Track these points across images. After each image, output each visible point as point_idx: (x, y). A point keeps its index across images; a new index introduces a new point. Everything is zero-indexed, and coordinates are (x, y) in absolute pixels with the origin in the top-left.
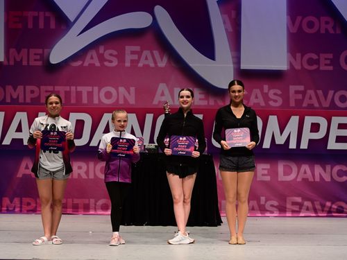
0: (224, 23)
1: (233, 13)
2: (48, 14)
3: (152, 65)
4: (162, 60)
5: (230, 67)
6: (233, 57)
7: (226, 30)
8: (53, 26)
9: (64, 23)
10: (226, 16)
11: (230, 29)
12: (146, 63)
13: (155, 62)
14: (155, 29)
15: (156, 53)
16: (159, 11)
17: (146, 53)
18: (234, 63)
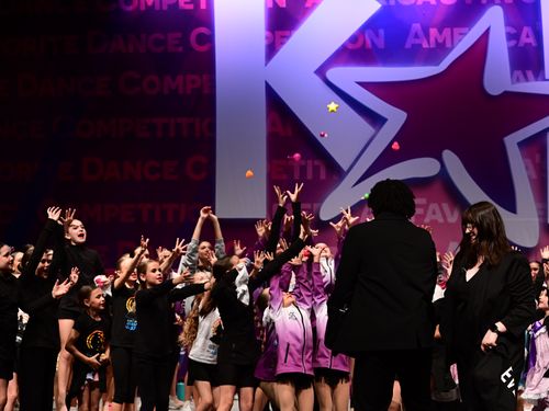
0: (527, 168)
1: (538, 157)
2: (316, 163)
3: (441, 220)
4: (452, 214)
5: (535, 221)
6: (538, 210)
7: (529, 177)
8: (323, 176)
9: (335, 173)
10: (529, 161)
11: (534, 176)
12: (434, 217)
13: (444, 216)
14: (443, 178)
15: (446, 206)
16: (448, 155)
17: (434, 206)
18: (539, 216)
